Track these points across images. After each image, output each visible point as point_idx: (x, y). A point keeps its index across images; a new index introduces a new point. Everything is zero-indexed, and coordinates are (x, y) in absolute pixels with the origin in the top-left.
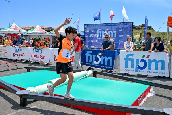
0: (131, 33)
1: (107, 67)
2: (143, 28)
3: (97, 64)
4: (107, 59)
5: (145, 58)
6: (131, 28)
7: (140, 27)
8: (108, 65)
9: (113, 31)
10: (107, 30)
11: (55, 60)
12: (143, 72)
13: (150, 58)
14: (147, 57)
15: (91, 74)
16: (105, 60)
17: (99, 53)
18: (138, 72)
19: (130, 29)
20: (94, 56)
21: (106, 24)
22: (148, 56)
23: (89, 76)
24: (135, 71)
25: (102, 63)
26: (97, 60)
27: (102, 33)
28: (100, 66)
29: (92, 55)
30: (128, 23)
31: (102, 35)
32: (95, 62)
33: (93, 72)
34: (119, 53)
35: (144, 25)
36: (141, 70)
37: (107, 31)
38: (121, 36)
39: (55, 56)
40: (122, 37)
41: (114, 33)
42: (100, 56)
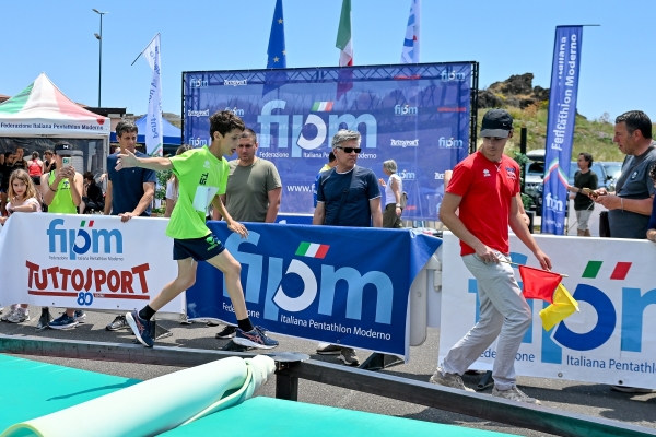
0: (463, 124)
1: (358, 331)
2: (511, 97)
3: (297, 315)
4: (356, 281)
5: (603, 282)
6: (467, 98)
7: (500, 96)
8: (368, 319)
9: (356, 114)
10: (322, 106)
11: (34, 288)
12: (590, 364)
13: (631, 281)
14: (614, 277)
15: (268, 376)
16: (342, 286)
17: (303, 244)
18: (555, 367)
19: (461, 104)
20: (276, 263)
21: (313, 73)
22: (621, 271)
23: (255, 395)
24: (538, 356)
25: (326, 308)
26: (293, 286)
27: (290, 122)
28: (316, 325)
29: (260, 257)
30: (449, 66)
31: (294, 140)
32: (283, 300)
33: (277, 364)
34: (433, 245)
35: (519, 81)
36: (576, 354)
37: (319, 114)
38: (404, 144)
39: (29, 264)
40: (409, 148)
41: (362, 129)
42: (314, 264)
